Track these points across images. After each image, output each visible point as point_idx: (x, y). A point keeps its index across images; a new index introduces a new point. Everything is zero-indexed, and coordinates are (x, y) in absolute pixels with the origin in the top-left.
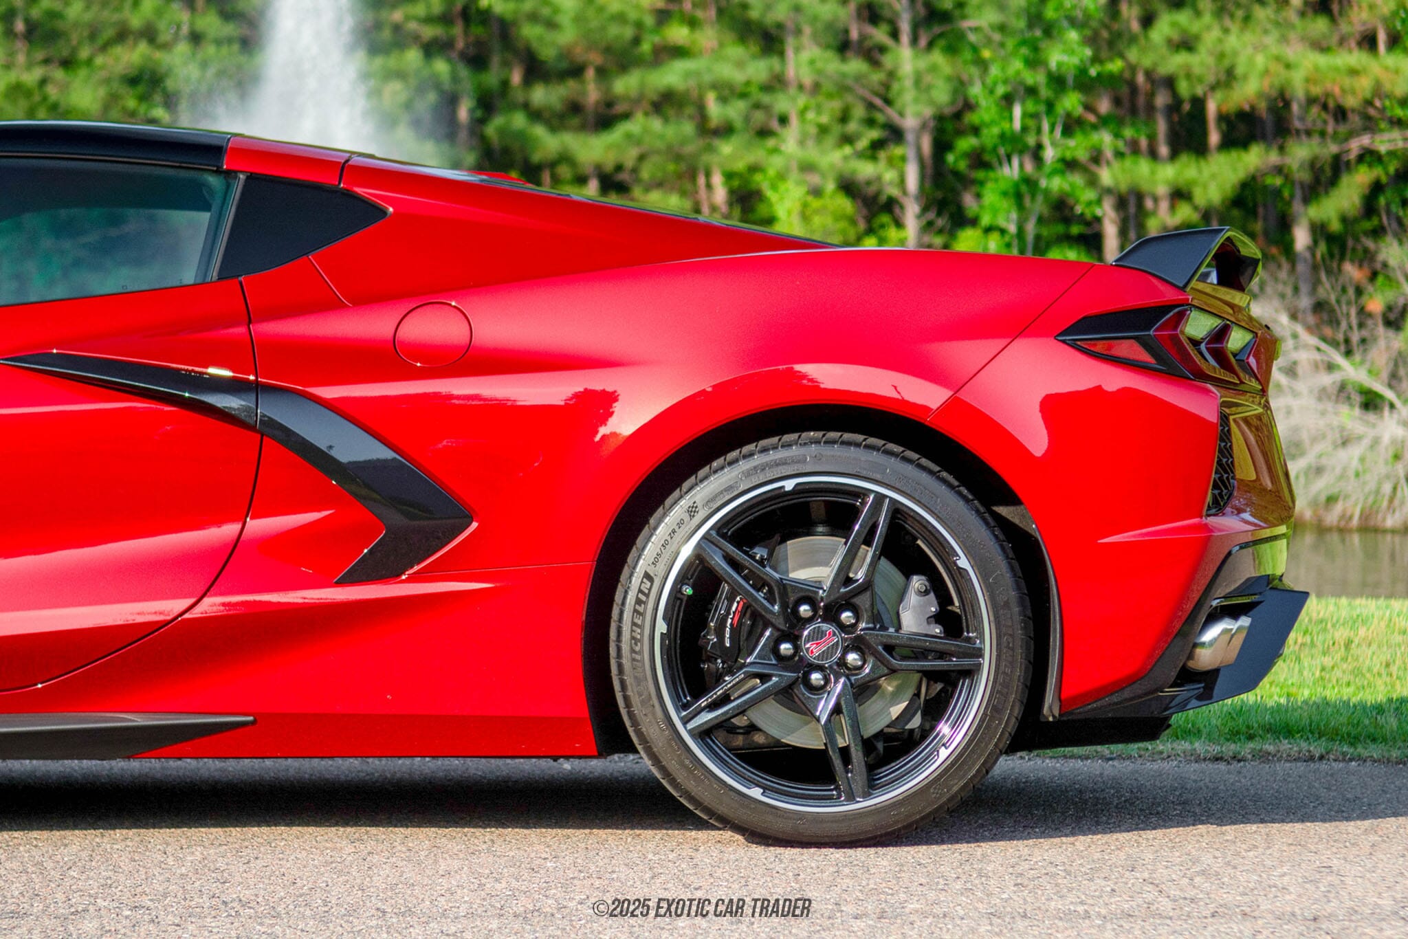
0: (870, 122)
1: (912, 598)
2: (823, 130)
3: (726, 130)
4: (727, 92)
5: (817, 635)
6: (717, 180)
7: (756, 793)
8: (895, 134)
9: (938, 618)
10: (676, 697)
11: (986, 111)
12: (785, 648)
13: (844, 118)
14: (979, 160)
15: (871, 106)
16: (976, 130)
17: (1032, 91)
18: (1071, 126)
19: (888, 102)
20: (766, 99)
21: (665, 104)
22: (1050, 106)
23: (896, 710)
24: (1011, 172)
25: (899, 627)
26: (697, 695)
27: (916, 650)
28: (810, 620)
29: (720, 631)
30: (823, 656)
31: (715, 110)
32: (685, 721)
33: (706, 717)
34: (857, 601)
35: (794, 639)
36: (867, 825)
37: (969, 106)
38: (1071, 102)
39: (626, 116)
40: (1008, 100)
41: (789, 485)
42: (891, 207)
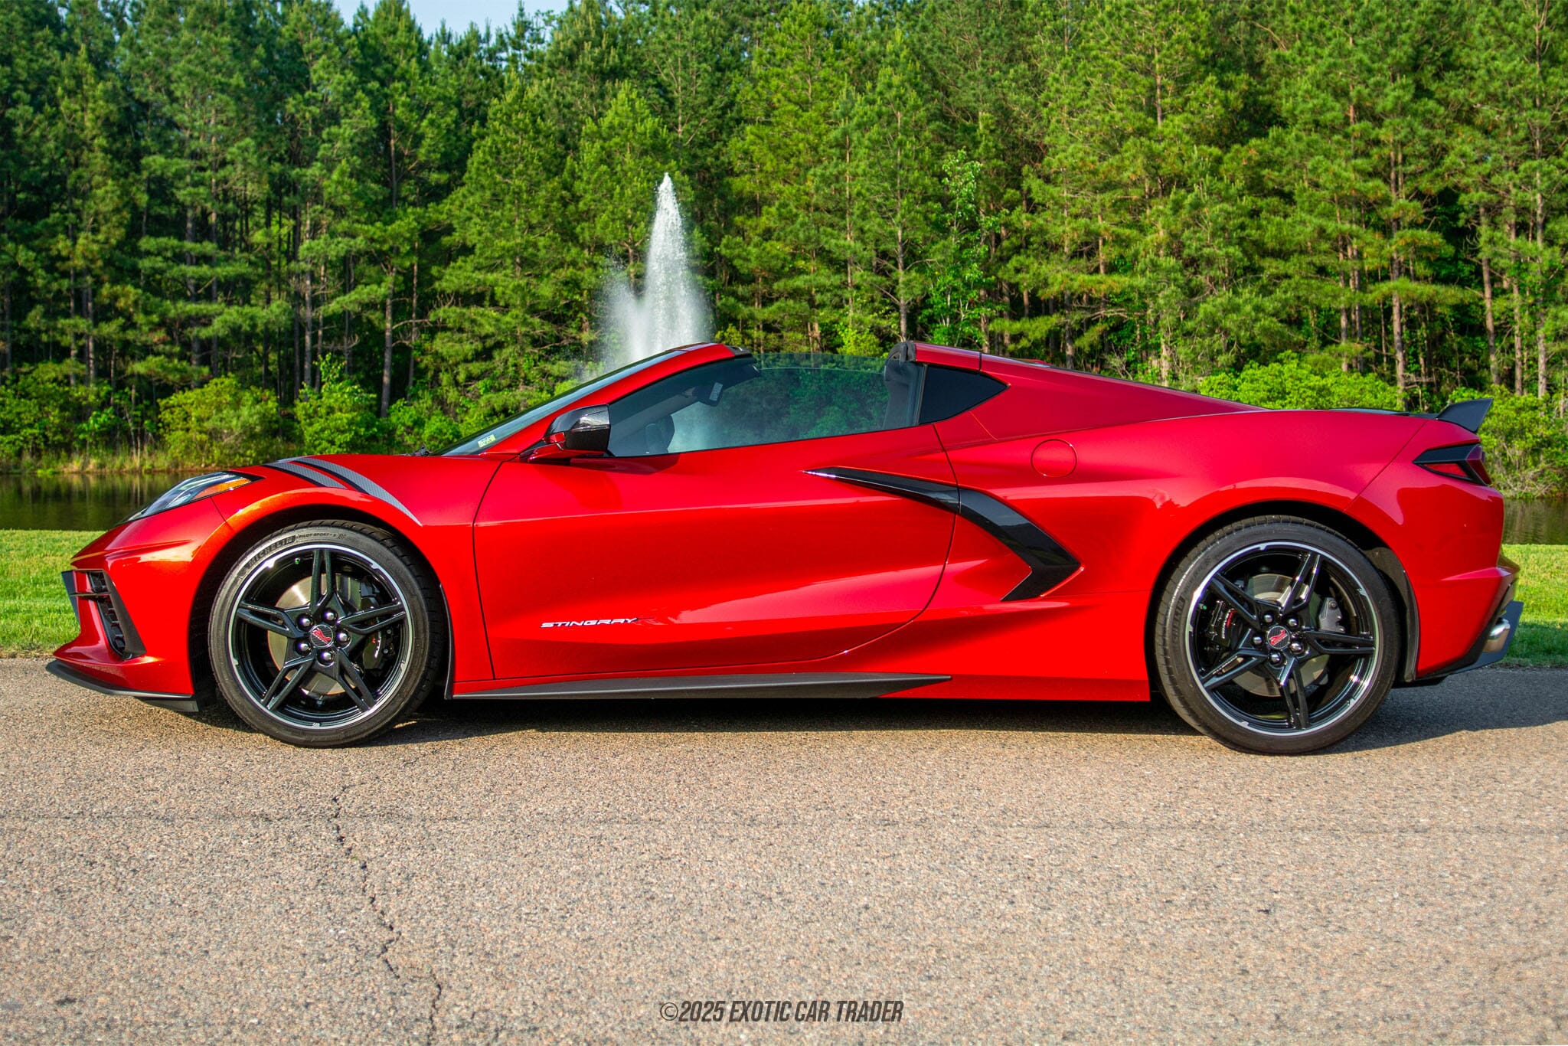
0: (884, 303)
1: (1326, 610)
2: (864, 306)
3: (822, 306)
4: (822, 289)
5: (1275, 633)
6: (816, 326)
7: (1244, 724)
8: (897, 308)
9: (1341, 623)
10: (1197, 668)
11: (935, 298)
12: (1257, 639)
13: (873, 301)
14: (932, 320)
15: (885, 296)
16: (931, 306)
17: (955, 289)
18: (972, 304)
19: (893, 293)
20: (839, 292)
21: (795, 294)
22: (964, 298)
23: (1317, 674)
24: (946, 324)
25: (1318, 627)
26: (1209, 667)
27: (1328, 642)
28: (1272, 623)
29: (1218, 629)
30: (1278, 645)
31: (818, 298)
32: (1203, 682)
33: (1215, 680)
34: (1301, 613)
35: (1262, 635)
36: (1309, 744)
37: (928, 296)
38: (973, 295)
39: (777, 299)
40: (944, 294)
41: (1262, 547)
42: (894, 339)
